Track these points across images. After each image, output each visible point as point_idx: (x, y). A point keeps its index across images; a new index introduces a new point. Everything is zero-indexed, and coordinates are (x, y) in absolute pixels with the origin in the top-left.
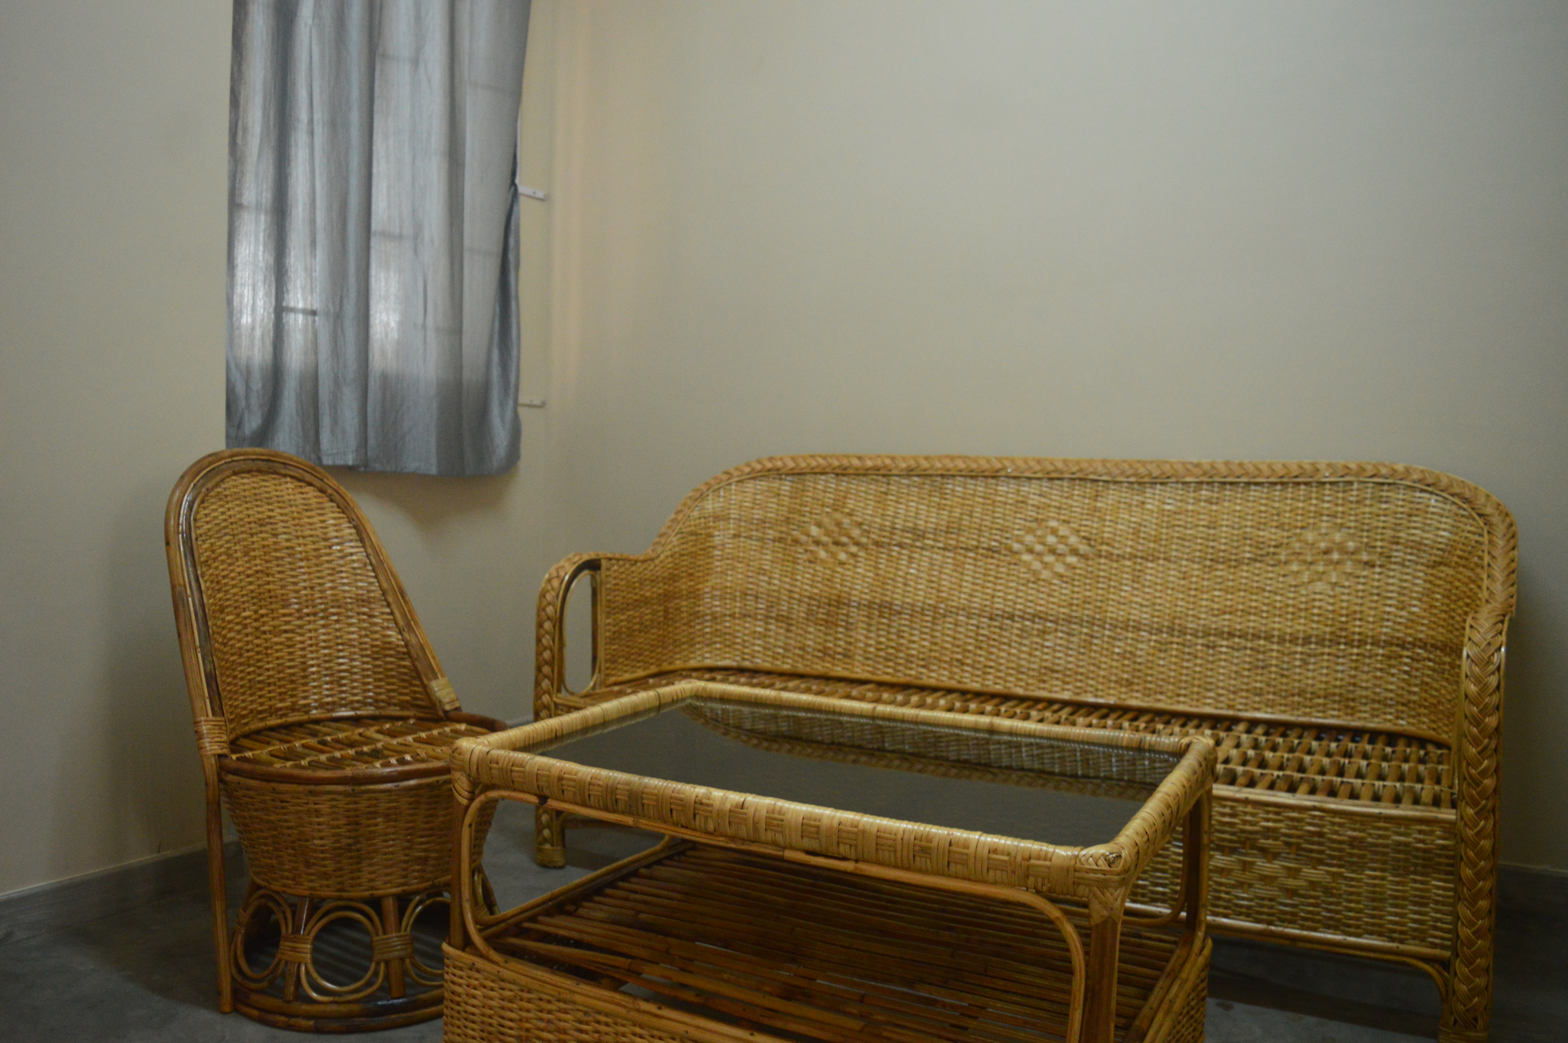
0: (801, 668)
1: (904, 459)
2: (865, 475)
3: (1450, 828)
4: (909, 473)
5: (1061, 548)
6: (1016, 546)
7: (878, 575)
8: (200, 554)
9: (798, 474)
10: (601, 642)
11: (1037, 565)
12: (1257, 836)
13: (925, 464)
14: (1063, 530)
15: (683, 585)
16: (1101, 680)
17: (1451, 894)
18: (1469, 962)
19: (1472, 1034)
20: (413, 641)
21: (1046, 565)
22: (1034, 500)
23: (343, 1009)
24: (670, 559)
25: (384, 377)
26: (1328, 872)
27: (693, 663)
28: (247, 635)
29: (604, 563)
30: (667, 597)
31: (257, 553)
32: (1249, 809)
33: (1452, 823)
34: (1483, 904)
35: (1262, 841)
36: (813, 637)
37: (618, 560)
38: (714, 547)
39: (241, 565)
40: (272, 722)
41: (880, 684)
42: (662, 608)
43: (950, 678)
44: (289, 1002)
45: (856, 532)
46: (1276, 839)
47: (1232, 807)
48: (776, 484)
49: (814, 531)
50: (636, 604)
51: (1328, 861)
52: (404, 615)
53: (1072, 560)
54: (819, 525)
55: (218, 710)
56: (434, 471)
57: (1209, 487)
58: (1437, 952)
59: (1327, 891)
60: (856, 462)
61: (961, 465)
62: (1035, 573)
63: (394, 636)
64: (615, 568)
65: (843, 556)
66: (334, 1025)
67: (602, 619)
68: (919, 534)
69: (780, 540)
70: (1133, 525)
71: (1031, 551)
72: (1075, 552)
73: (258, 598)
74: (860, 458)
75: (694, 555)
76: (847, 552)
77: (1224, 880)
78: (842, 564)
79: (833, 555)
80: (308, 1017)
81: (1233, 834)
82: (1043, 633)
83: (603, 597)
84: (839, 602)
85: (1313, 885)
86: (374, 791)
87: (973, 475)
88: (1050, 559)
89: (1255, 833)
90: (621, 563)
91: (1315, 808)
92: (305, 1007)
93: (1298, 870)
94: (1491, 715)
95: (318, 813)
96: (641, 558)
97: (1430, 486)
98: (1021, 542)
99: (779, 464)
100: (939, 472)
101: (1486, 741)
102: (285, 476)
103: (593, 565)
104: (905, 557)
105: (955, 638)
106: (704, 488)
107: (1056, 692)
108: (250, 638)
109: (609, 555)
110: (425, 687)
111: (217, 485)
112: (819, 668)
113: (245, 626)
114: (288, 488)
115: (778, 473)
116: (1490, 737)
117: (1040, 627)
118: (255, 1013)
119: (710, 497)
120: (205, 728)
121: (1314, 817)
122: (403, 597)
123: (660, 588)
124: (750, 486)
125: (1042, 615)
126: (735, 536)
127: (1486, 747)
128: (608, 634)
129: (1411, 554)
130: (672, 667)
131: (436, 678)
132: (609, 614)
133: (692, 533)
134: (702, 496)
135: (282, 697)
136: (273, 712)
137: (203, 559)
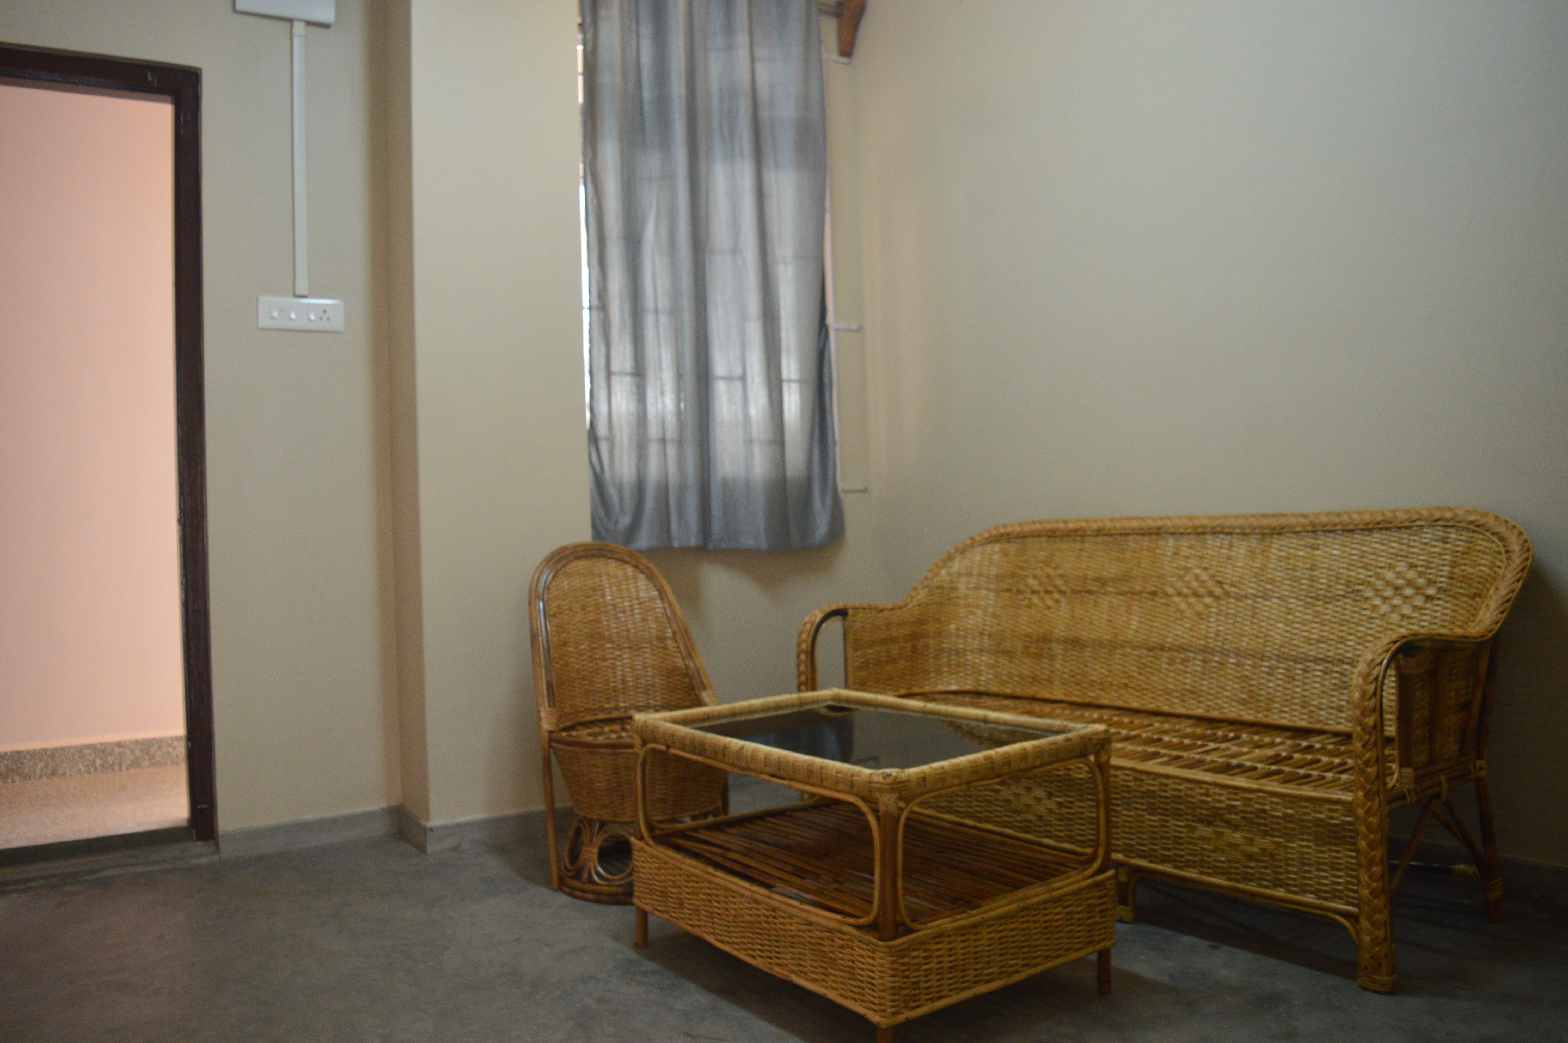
0: (1019, 691)
1: (1096, 521)
2: (1068, 536)
3: (1349, 807)
4: (1099, 533)
5: (1202, 591)
6: (1170, 590)
7: (1073, 616)
8: (550, 610)
9: (1022, 537)
10: (850, 669)
11: (1183, 606)
12: (1222, 812)
13: (1109, 525)
14: (1204, 576)
15: (931, 627)
16: (1226, 700)
17: (1354, 861)
18: (1370, 917)
19: (1377, 977)
20: (692, 665)
21: (1190, 605)
22: (1185, 551)
23: (613, 889)
24: (917, 608)
25: (725, 481)
26: (1272, 842)
27: (940, 688)
28: (583, 660)
29: (850, 612)
30: (915, 637)
31: (591, 609)
32: (1217, 790)
33: (1350, 803)
34: (1376, 869)
35: (1227, 816)
36: (1027, 667)
37: (864, 609)
38: (958, 598)
39: (579, 616)
40: (601, 716)
41: (1073, 704)
42: (909, 645)
43: (1119, 699)
44: (584, 883)
45: (1059, 582)
46: (1236, 814)
47: (1207, 789)
48: (1007, 546)
49: (1031, 582)
50: (885, 641)
51: (1271, 833)
52: (687, 648)
53: (1208, 600)
54: (1035, 577)
55: (552, 704)
56: (764, 546)
57: (1313, 535)
58: (1350, 908)
59: (1272, 856)
60: (1062, 526)
61: (1135, 524)
62: (1181, 612)
63: (679, 662)
64: (861, 615)
65: (1050, 603)
66: (605, 899)
67: (850, 652)
68: (1102, 581)
69: (1009, 590)
70: (1255, 570)
71: (1179, 594)
72: (1211, 594)
73: (592, 637)
74: (1065, 522)
75: (941, 604)
76: (1052, 599)
77: (1206, 847)
78: (1049, 608)
79: (1043, 600)
80: (593, 892)
81: (1208, 810)
82: (1184, 661)
83: (851, 636)
84: (1046, 639)
85: (1264, 851)
86: (627, 753)
87: (1143, 532)
88: (1193, 600)
89: (1221, 809)
90: (867, 611)
91: (1259, 791)
92: (592, 887)
93: (1252, 839)
94: (1370, 716)
95: (596, 766)
96: (890, 606)
97: (1477, 527)
98: (1173, 587)
99: (1009, 529)
100: (1119, 531)
101: (1367, 737)
102: (610, 558)
103: (841, 613)
104: (1092, 602)
105: (1123, 666)
106: (952, 551)
107: (1192, 710)
108: (585, 663)
109: (857, 605)
110: (696, 695)
111: (564, 566)
112: (1031, 691)
113: (582, 655)
114: (612, 567)
115: (1006, 537)
116: (1370, 733)
117: (1182, 656)
118: (567, 890)
119: (957, 559)
120: (543, 714)
121: (1259, 797)
122: (688, 636)
123: (906, 630)
124: (988, 548)
125: (1185, 647)
126: (976, 588)
127: (1368, 741)
128: (856, 664)
129: (1461, 588)
130: (922, 690)
131: (705, 689)
132: (856, 650)
133: (938, 587)
134: (950, 558)
135: (608, 700)
136: (603, 710)
137: (551, 612)
